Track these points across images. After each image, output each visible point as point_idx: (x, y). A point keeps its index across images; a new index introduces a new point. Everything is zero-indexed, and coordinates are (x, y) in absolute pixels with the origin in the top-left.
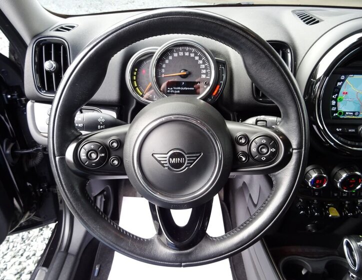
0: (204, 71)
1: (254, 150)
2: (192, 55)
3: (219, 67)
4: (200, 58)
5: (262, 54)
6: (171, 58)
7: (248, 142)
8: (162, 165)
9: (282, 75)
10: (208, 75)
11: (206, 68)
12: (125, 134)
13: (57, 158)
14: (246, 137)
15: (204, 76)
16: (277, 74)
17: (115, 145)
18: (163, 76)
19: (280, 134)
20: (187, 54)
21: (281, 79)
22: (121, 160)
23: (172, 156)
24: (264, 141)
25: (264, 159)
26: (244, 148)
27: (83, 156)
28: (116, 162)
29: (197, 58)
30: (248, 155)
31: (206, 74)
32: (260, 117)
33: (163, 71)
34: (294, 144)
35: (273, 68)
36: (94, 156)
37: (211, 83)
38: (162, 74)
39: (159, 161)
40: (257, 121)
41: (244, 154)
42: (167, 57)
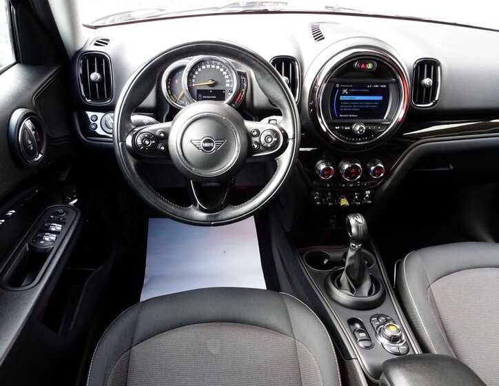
0: (228, 81)
1: (262, 140)
2: (218, 67)
3: (240, 77)
4: (225, 70)
5: (267, 72)
6: (199, 70)
7: (259, 134)
8: (198, 148)
9: (281, 87)
10: (232, 84)
11: (230, 78)
12: (169, 128)
13: (120, 144)
14: (258, 131)
15: (228, 85)
16: (277, 86)
17: (162, 135)
18: (194, 85)
19: (282, 129)
20: (213, 66)
21: (279, 89)
22: (167, 147)
23: (205, 142)
24: (269, 133)
25: (269, 145)
26: (256, 139)
27: (139, 142)
28: (163, 148)
29: (222, 70)
30: (259, 144)
31: (230, 83)
32: (271, 118)
33: (194, 81)
34: (290, 135)
35: (275, 82)
36: (147, 142)
37: (234, 91)
38: (192, 83)
39: (195, 145)
40: (270, 120)
41: (256, 143)
42: (197, 69)
